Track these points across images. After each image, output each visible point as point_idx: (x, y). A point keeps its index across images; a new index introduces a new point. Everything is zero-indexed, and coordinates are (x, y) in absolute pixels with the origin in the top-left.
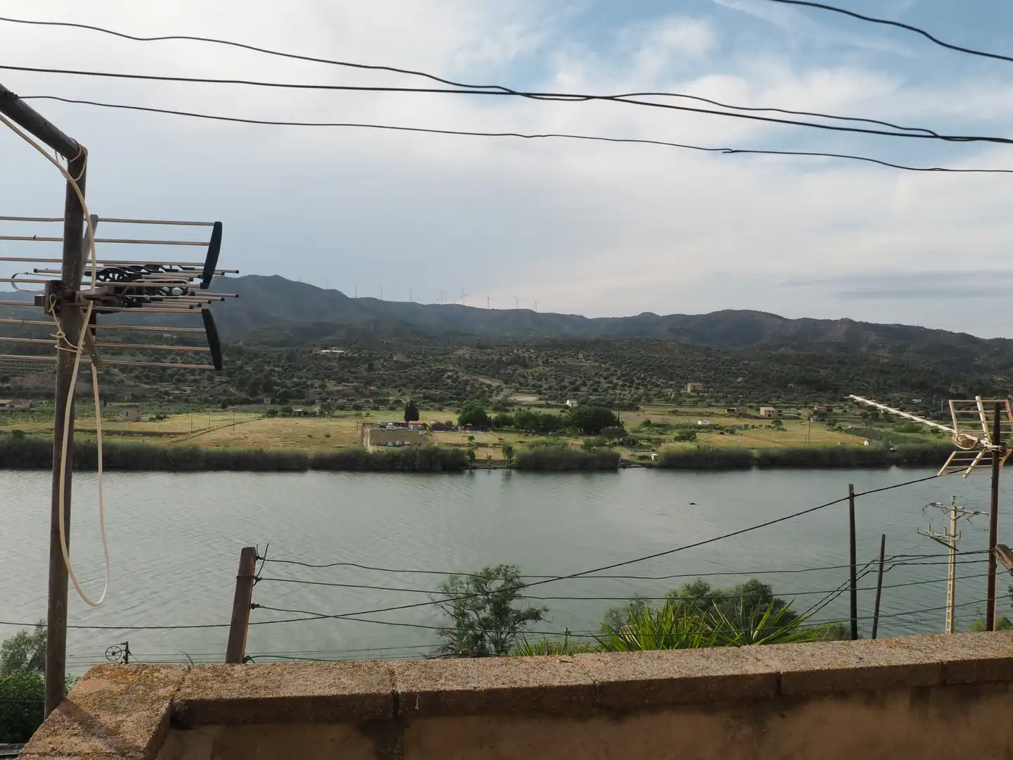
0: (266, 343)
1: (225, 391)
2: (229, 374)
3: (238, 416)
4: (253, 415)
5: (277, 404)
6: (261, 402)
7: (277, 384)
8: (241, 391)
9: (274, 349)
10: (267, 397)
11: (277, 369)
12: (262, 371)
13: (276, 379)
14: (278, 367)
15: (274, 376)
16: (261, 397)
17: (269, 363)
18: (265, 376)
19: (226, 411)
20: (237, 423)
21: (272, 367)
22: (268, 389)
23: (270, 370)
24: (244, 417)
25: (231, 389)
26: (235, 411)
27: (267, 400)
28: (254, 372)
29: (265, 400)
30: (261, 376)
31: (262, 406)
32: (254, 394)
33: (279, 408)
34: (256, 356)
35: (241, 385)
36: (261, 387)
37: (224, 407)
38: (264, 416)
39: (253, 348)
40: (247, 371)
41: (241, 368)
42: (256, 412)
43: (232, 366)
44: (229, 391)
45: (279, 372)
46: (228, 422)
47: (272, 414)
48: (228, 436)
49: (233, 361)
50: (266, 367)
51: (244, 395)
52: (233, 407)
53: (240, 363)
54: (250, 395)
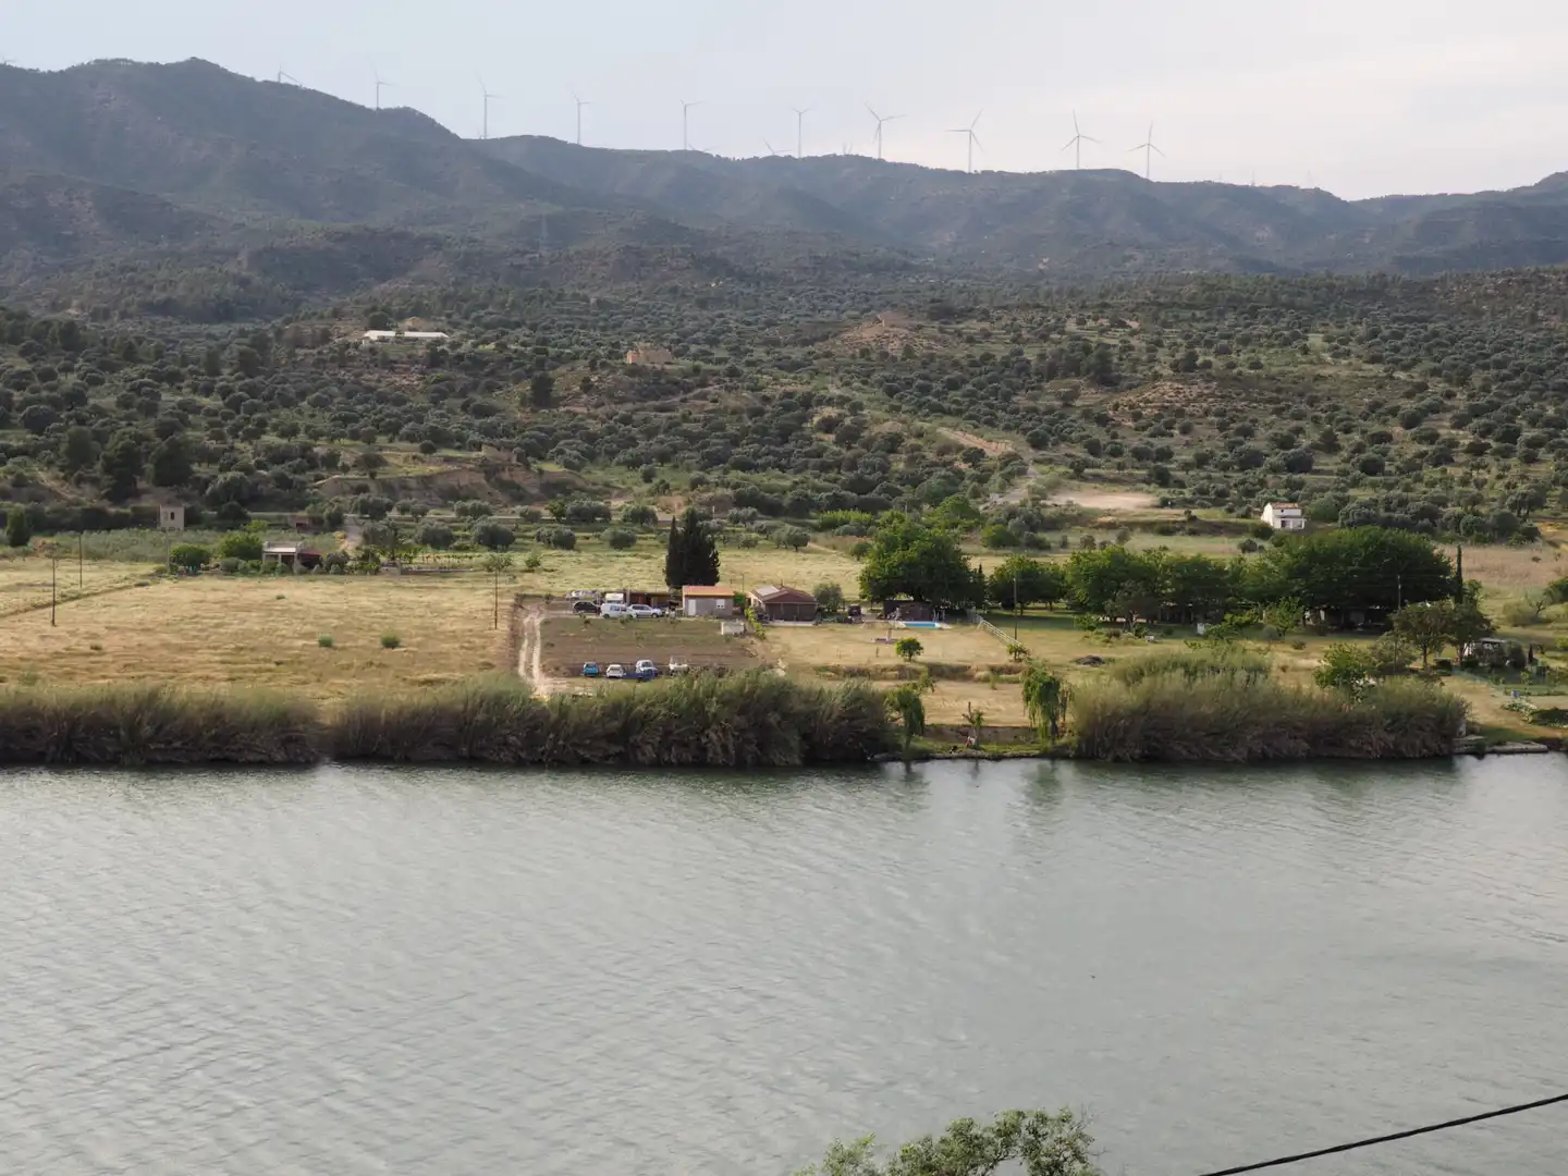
0: (166, 308)
1: (20, 482)
2: (36, 424)
3: (70, 574)
4: (122, 566)
5: (210, 528)
6: (148, 520)
7: (211, 457)
8: (79, 481)
9: (194, 327)
10: (169, 503)
11: (206, 402)
12: (150, 410)
13: (197, 434)
14: (208, 392)
15: (195, 427)
16: (146, 503)
17: (173, 379)
18: (165, 431)
19: (26, 554)
20: (66, 598)
21: (186, 395)
22: (174, 471)
23: (181, 405)
24: (94, 575)
25: (42, 475)
26: (56, 554)
27: (172, 515)
28: (123, 412)
29: (164, 511)
30: (146, 426)
31: (150, 535)
32: (122, 490)
33: (214, 542)
34: (130, 354)
35: (76, 460)
36: (149, 467)
37: (19, 540)
38: (160, 573)
39: (116, 325)
40: (99, 412)
41: (76, 398)
42: (136, 558)
43: (44, 394)
44: (37, 485)
45: (211, 413)
46: (31, 596)
47: (191, 564)
48: (34, 643)
49: (47, 375)
50: (165, 396)
51: (88, 497)
52: (49, 541)
53: (70, 380)
54: (107, 496)
